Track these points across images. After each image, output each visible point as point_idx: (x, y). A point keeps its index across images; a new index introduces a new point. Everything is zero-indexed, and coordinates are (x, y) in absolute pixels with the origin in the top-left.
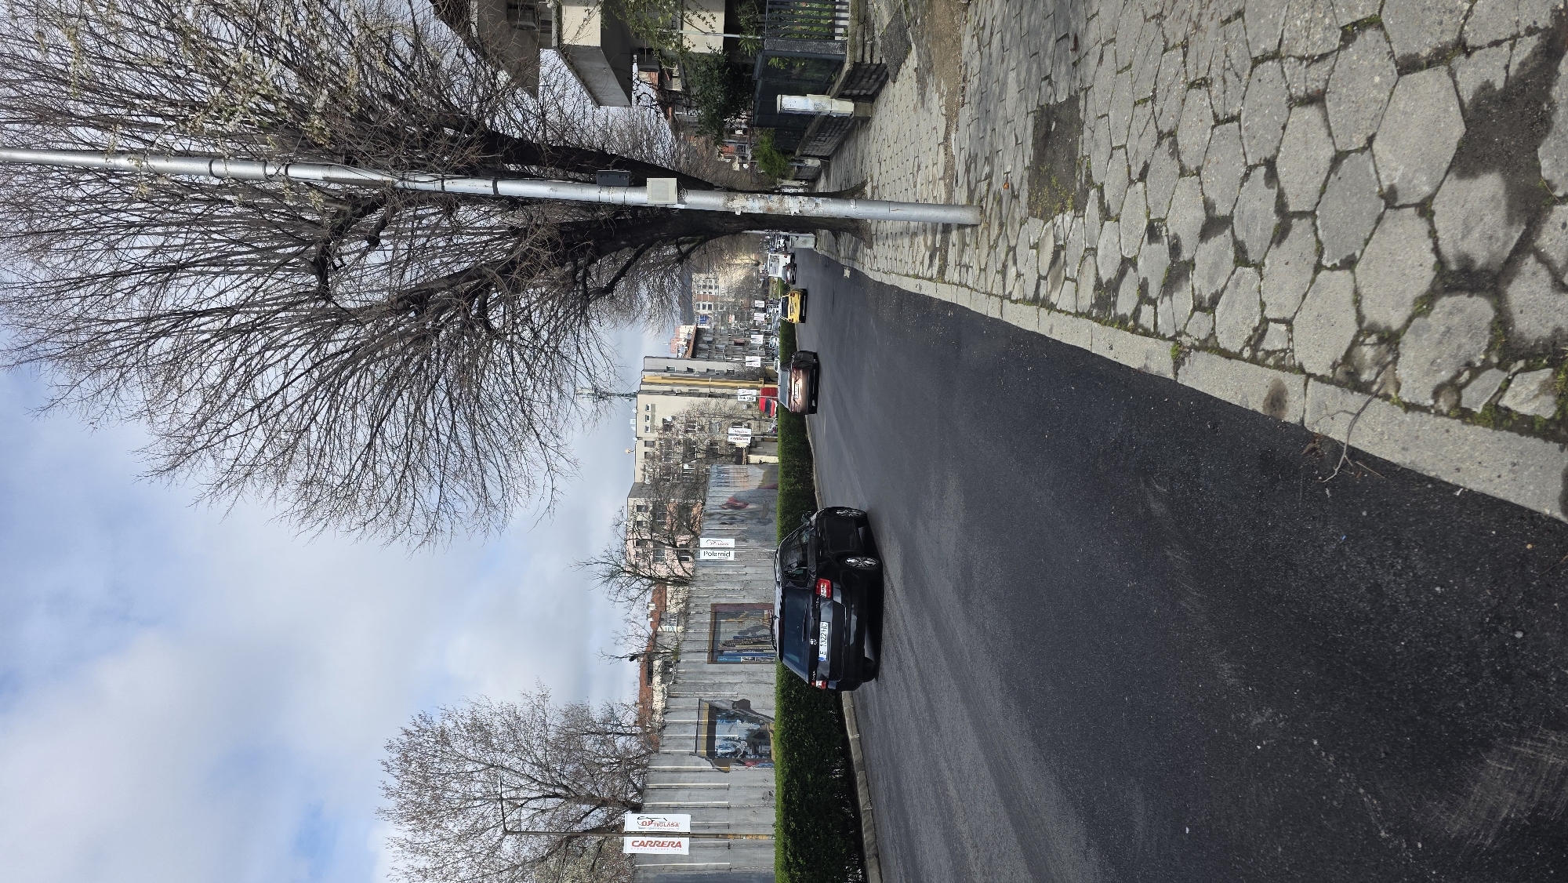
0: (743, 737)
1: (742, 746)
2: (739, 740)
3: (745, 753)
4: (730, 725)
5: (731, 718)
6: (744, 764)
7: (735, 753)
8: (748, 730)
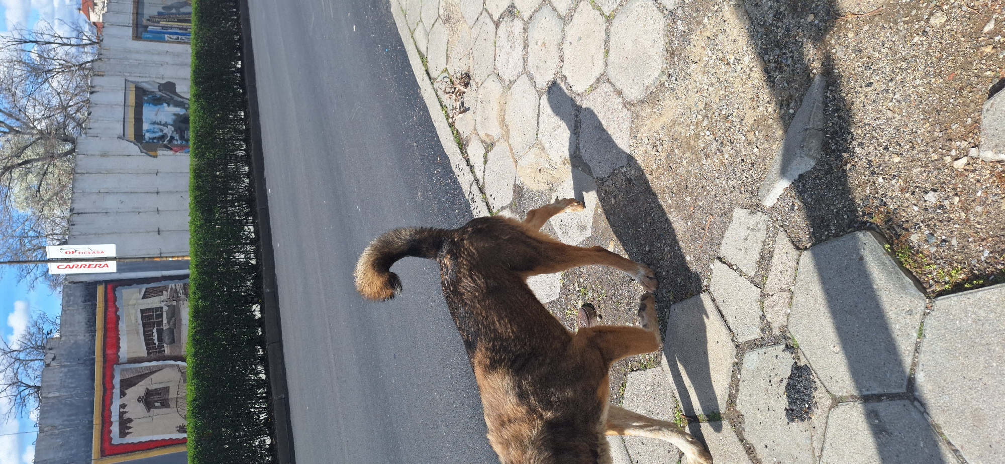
0: (170, 121)
1: (169, 131)
2: (166, 125)
5: (157, 101)
6: (171, 149)
7: (163, 137)
8: (175, 114)
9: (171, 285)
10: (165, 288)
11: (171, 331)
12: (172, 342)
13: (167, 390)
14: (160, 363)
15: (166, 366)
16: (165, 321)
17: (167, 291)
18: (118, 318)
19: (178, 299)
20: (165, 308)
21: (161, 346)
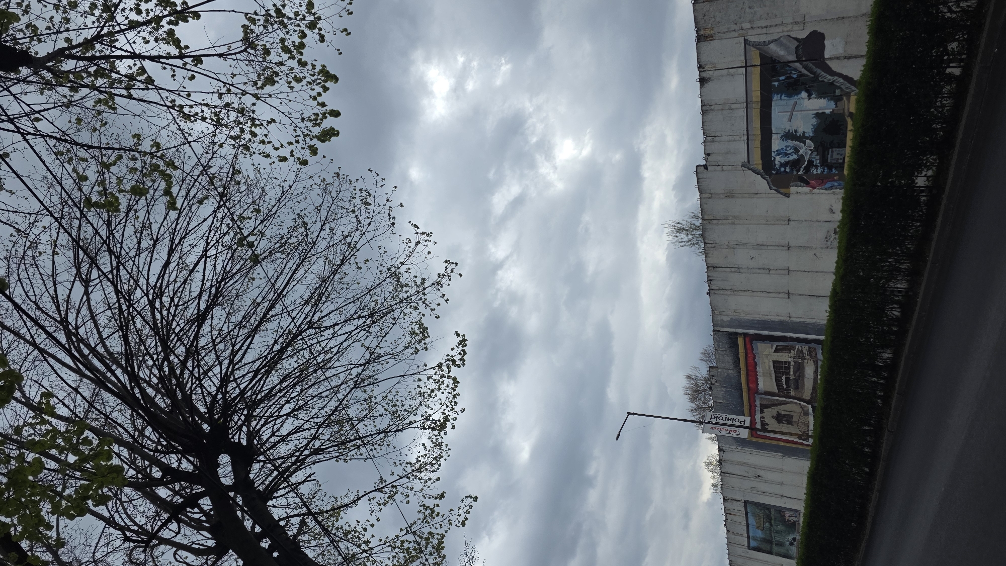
0: (809, 131)
3: (810, 163)
4: (791, 102)
5: (793, 87)
6: (807, 183)
7: (795, 164)
8: (817, 115)
9: (798, 346)
10: (793, 348)
11: (796, 381)
12: (796, 388)
13: (792, 416)
14: (787, 400)
15: (792, 402)
16: (792, 372)
17: (794, 350)
18: (756, 364)
19: (803, 358)
20: (792, 363)
21: (788, 389)
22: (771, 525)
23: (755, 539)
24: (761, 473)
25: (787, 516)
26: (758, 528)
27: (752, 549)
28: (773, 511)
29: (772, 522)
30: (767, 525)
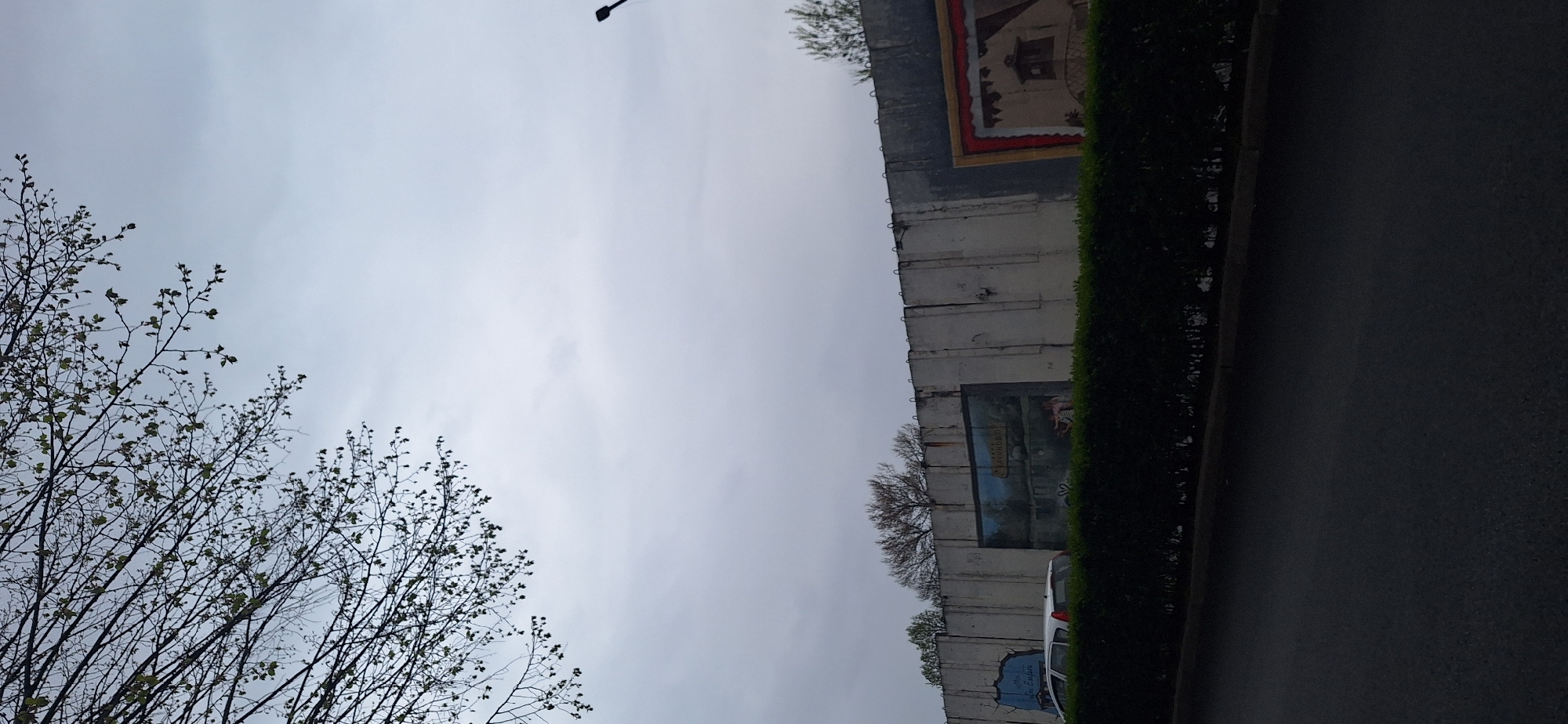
13: (1049, 42)
22: (1024, 451)
23: (992, 512)
24: (992, 278)
25: (1056, 407)
26: (995, 473)
27: (989, 545)
28: (1025, 402)
29: (1026, 441)
30: (1016, 454)
